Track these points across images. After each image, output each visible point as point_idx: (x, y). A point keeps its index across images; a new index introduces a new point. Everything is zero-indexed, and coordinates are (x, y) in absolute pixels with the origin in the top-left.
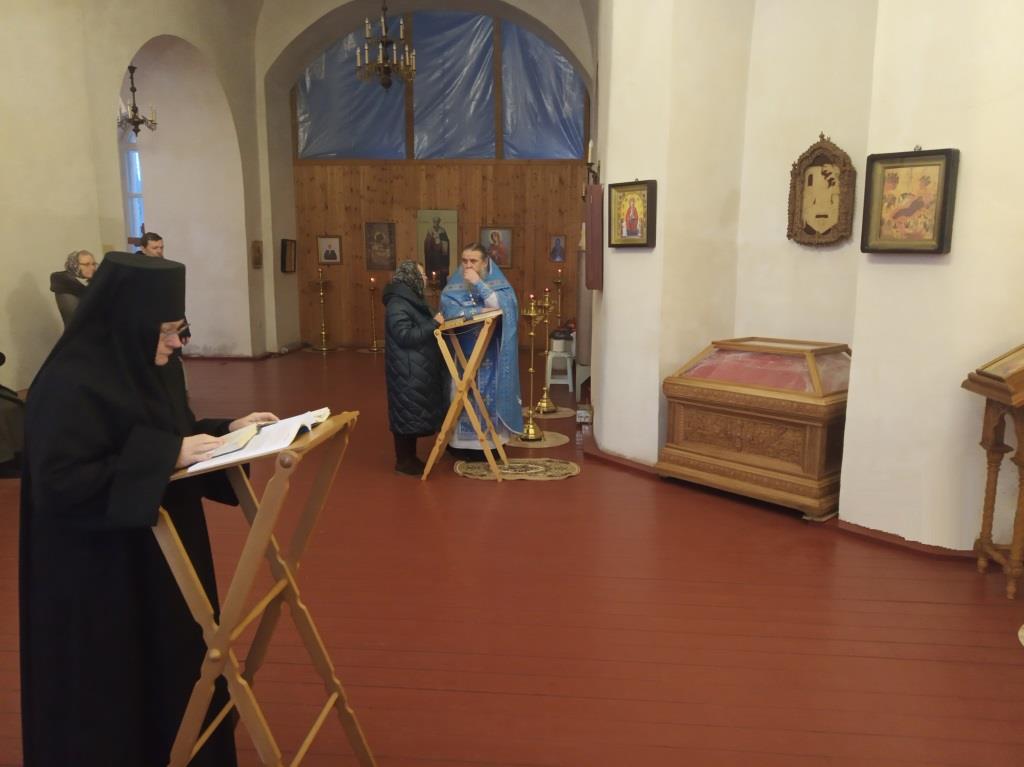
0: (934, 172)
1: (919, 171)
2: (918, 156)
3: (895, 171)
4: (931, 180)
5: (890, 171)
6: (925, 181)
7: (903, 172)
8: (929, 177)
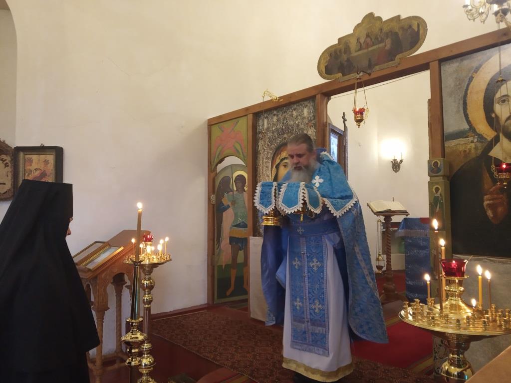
0: (51, 158)
1: (43, 157)
2: (42, 150)
3: (30, 156)
4: (49, 162)
5: (27, 156)
6: (46, 162)
7: (35, 157)
8: (48, 161)
